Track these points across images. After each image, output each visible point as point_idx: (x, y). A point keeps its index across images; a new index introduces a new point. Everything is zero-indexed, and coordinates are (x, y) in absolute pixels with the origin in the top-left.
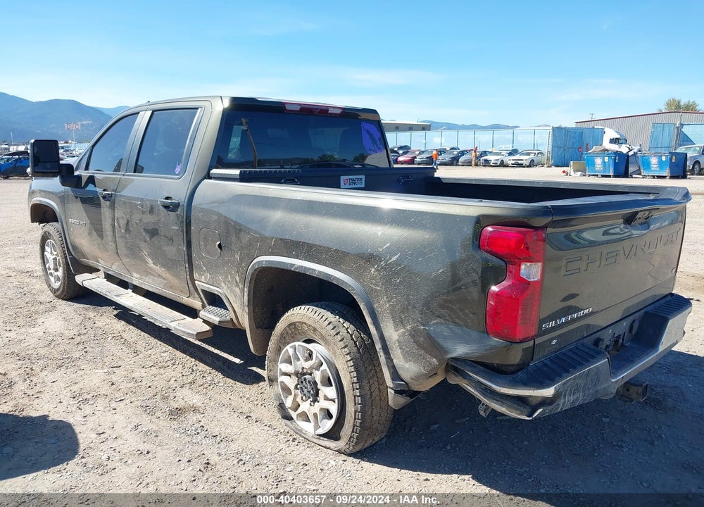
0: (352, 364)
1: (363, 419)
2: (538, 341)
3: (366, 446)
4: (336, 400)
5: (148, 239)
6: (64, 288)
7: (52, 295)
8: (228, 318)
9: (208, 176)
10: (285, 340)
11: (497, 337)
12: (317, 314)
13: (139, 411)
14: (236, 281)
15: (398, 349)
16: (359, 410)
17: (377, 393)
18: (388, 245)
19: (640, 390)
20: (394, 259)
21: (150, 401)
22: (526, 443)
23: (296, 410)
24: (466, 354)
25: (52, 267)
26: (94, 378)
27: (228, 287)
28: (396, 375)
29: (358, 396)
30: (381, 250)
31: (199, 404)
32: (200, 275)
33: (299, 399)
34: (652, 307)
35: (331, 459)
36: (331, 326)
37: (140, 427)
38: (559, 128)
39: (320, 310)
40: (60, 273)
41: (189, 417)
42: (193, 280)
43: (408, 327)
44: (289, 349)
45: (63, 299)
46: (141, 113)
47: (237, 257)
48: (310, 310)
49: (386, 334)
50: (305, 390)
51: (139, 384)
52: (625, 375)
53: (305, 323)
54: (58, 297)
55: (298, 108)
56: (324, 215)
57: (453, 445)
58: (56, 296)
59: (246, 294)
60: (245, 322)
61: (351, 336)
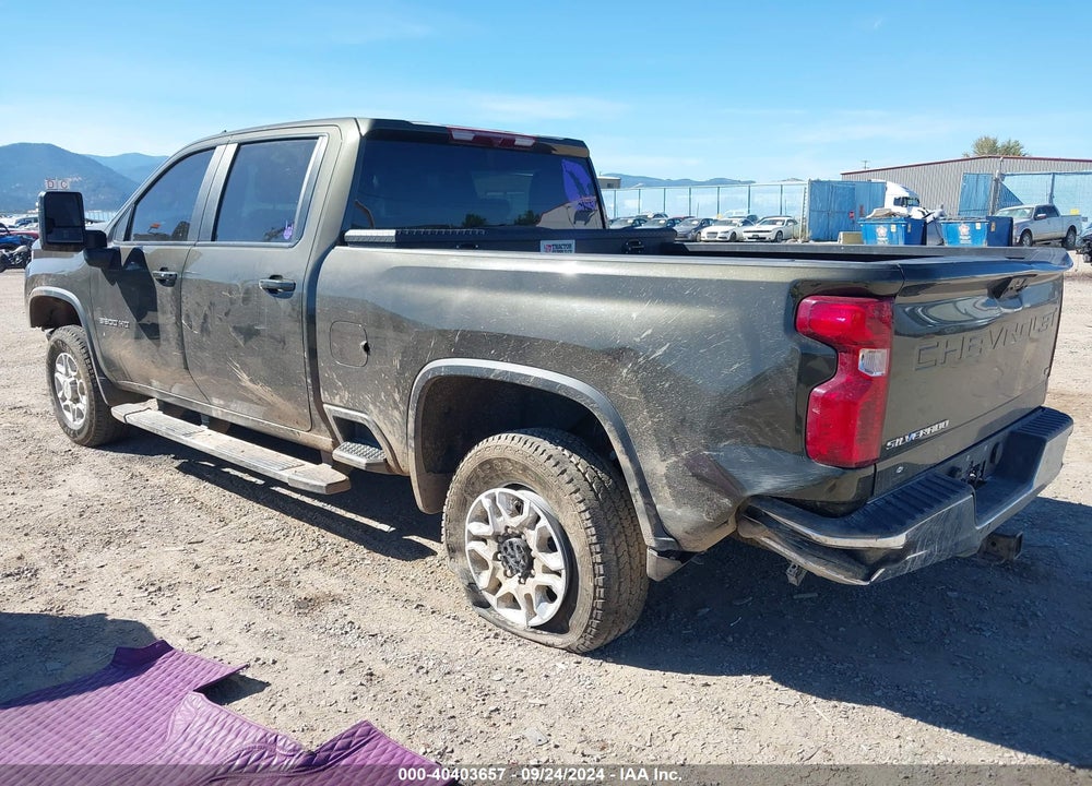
0: (588, 516)
1: (606, 598)
2: (881, 466)
3: (609, 639)
4: (563, 572)
5: (241, 343)
6: (90, 428)
7: (68, 440)
8: (380, 459)
9: (342, 241)
10: (473, 487)
11: (822, 461)
12: (528, 444)
13: (247, 604)
14: (395, 401)
15: (666, 488)
16: (601, 585)
17: (626, 558)
18: (649, 332)
19: (1013, 543)
20: (659, 352)
21: (261, 590)
22: (841, 629)
23: (494, 592)
24: (776, 489)
25: (69, 395)
26: (165, 559)
27: (380, 411)
28: (660, 528)
29: (599, 564)
30: (638, 340)
31: (340, 591)
32: (333, 395)
33: (500, 576)
34: (1019, 424)
35: (558, 661)
36: (552, 462)
37: (253, 627)
38: (818, 182)
39: (532, 439)
40: (84, 404)
41: (326, 609)
42: (319, 403)
43: (683, 454)
44: (484, 500)
45: (88, 446)
46: (218, 148)
47: (397, 363)
48: (516, 439)
49: (646, 468)
50: (511, 561)
51: (238, 565)
52: (993, 520)
53: (509, 460)
54: (80, 443)
55: (470, 137)
56: (541, 292)
57: (737, 635)
58: (76, 442)
59: (411, 420)
60: (409, 464)
61: (584, 474)
